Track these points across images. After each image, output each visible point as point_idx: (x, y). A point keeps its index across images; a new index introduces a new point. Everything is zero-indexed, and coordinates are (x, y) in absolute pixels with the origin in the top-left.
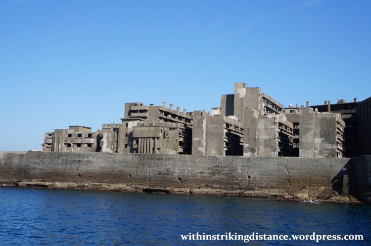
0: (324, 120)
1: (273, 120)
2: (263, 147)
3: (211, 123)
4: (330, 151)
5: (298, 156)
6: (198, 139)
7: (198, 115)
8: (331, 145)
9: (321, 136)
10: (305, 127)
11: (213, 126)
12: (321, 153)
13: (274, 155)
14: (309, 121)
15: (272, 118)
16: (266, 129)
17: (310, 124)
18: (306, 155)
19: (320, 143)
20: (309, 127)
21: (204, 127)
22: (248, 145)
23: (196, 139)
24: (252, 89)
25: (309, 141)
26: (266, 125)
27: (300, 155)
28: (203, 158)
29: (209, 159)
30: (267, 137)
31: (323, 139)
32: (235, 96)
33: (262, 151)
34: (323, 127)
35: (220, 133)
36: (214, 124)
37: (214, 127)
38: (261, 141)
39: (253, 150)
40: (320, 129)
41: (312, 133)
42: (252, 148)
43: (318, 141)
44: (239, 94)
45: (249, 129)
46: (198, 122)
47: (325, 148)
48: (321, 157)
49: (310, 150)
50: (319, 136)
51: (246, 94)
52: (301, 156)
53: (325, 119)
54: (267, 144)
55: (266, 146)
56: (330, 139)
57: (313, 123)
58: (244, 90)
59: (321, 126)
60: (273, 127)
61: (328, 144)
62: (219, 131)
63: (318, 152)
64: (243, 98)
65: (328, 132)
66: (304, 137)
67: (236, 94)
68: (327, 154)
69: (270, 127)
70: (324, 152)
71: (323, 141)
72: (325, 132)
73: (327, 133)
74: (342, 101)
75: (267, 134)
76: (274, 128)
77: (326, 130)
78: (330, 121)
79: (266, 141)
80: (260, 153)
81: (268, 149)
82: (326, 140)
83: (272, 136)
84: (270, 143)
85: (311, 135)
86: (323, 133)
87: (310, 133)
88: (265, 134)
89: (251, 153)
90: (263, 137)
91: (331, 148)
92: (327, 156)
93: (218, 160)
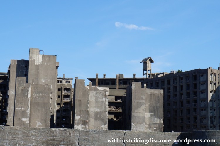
0: (152, 95)
1: (104, 92)
2: (93, 120)
3: (36, 92)
4: (158, 126)
5: (131, 130)
6: (23, 108)
7: (23, 82)
8: (159, 119)
9: (150, 111)
10: (137, 101)
11: (38, 95)
12: (150, 127)
13: (105, 128)
14: (141, 96)
15: (103, 90)
16: (97, 101)
17: (142, 99)
18: (138, 129)
19: (149, 117)
20: (141, 101)
21: (29, 96)
22: (79, 117)
23: (20, 108)
24: (49, 56)
25: (141, 115)
26: (97, 98)
27: (132, 128)
28: (36, 131)
29: (43, 132)
30: (97, 110)
31: (152, 114)
32: (30, 63)
33: (92, 123)
34: (152, 102)
35: (47, 103)
36: (39, 92)
37: (39, 97)
38: (91, 113)
39: (85, 123)
40: (149, 104)
41: (143, 107)
42: (84, 121)
43: (147, 115)
44: (35, 60)
45: (80, 100)
46: (22, 90)
47: (153, 122)
48: (150, 131)
49: (142, 124)
50: (148, 111)
51: (43, 62)
52: (133, 130)
53: (154, 95)
54: (98, 117)
55: (96, 119)
56: (158, 114)
57: (144, 97)
58: (40, 57)
59: (150, 101)
60: (104, 99)
61: (156, 119)
62: (46, 101)
63: (147, 126)
64: (39, 65)
65: (157, 107)
66: (136, 111)
67: (32, 60)
68: (155, 129)
69: (101, 100)
70: (153, 126)
71: (151, 115)
72: (154, 107)
73: (155, 108)
74: (122, 75)
75: (98, 107)
76: (105, 101)
77: (154, 105)
78: (158, 97)
79: (96, 114)
80: (90, 126)
81: (99, 122)
82: (155, 115)
83: (103, 109)
84: (100, 117)
85: (143, 110)
86: (152, 108)
87: (141, 107)
88: (95, 107)
89: (83, 126)
90: (93, 109)
91: (159, 122)
92: (155, 130)
93: (53, 133)
